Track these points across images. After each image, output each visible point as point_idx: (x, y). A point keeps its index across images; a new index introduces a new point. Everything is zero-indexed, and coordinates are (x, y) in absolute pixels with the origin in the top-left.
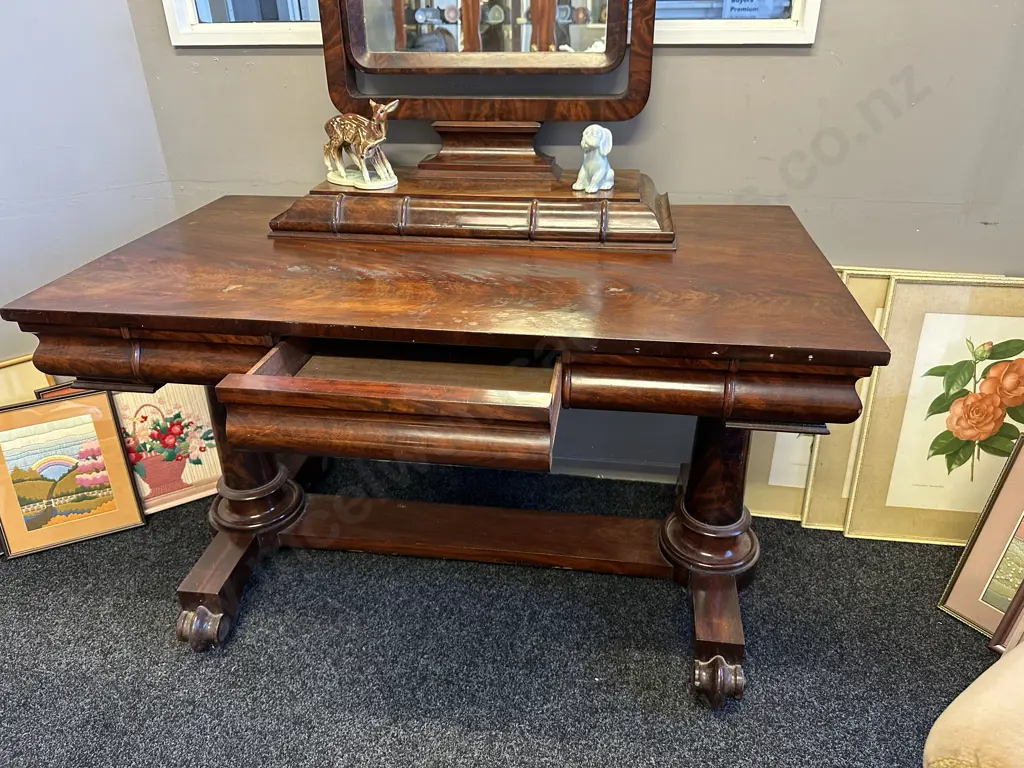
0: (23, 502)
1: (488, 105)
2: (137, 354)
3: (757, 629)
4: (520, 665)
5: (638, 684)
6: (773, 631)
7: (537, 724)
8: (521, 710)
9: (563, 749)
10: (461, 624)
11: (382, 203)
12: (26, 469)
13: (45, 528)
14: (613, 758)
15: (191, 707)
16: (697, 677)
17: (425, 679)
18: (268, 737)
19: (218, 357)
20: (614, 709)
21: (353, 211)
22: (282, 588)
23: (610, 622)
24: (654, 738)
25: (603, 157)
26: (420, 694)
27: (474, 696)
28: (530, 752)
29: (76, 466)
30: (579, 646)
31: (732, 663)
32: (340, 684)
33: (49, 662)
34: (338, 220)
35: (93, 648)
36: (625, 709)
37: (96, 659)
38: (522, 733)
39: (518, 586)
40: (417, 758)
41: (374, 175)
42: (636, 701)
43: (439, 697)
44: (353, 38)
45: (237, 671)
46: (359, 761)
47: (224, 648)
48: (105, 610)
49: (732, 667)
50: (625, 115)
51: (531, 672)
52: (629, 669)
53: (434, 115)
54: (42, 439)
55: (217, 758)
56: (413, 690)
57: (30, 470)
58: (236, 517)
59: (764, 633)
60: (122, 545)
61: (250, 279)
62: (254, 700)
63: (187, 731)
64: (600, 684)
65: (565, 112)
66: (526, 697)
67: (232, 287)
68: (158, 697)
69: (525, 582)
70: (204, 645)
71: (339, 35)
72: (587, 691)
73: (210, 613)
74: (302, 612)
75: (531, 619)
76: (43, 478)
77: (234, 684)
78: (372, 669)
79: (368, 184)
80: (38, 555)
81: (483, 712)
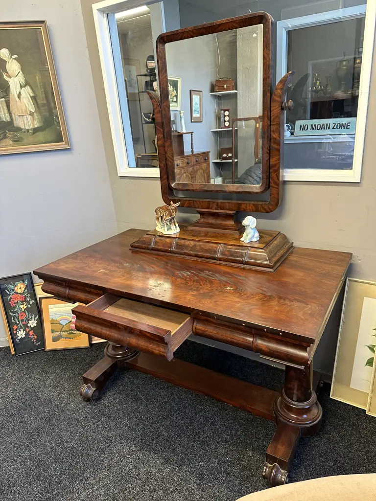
0: (53, 331)
1: (216, 203)
2: (67, 291)
3: (315, 458)
4: (198, 442)
5: (244, 466)
6: (322, 462)
7: (193, 470)
8: (190, 462)
9: (199, 484)
10: (183, 418)
11: (168, 240)
12: (55, 319)
13: (58, 342)
14: (218, 496)
15: (77, 422)
16: (264, 470)
17: (159, 436)
18: (96, 442)
19: (89, 296)
20: (228, 474)
21: (158, 242)
22: (125, 384)
23: (245, 435)
24: (240, 493)
25: (252, 229)
26: (155, 442)
27: (174, 449)
28: (185, 481)
29: (71, 321)
30: (227, 442)
31: (283, 470)
32: (128, 428)
33: (42, 392)
34: (152, 246)
35: (57, 391)
36: (234, 476)
37: (56, 395)
38: (186, 471)
39: (213, 408)
40: (142, 468)
41: (169, 229)
42: (240, 474)
43: (161, 446)
44: (170, 178)
45: (96, 412)
46: (122, 462)
47: (96, 402)
48: (66, 377)
49: (282, 471)
50: (269, 211)
51: (202, 446)
52: (244, 458)
53: (197, 206)
54: (62, 309)
55: (77, 444)
56: (153, 440)
57: (57, 320)
58: (113, 352)
59: (317, 462)
60: (80, 354)
61: (109, 268)
62: (97, 425)
63: (72, 430)
64: (228, 461)
65: (244, 208)
66: (195, 457)
67: (102, 271)
68: (68, 415)
69: (217, 406)
70: (87, 399)
71: (166, 176)
72: (221, 462)
73: (92, 387)
74: (127, 395)
75: (212, 423)
76: (60, 324)
77: (93, 418)
78: (141, 426)
79: (166, 232)
80: (54, 351)
81: (175, 457)
